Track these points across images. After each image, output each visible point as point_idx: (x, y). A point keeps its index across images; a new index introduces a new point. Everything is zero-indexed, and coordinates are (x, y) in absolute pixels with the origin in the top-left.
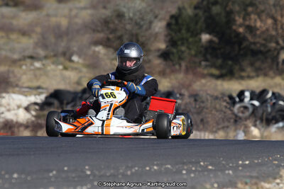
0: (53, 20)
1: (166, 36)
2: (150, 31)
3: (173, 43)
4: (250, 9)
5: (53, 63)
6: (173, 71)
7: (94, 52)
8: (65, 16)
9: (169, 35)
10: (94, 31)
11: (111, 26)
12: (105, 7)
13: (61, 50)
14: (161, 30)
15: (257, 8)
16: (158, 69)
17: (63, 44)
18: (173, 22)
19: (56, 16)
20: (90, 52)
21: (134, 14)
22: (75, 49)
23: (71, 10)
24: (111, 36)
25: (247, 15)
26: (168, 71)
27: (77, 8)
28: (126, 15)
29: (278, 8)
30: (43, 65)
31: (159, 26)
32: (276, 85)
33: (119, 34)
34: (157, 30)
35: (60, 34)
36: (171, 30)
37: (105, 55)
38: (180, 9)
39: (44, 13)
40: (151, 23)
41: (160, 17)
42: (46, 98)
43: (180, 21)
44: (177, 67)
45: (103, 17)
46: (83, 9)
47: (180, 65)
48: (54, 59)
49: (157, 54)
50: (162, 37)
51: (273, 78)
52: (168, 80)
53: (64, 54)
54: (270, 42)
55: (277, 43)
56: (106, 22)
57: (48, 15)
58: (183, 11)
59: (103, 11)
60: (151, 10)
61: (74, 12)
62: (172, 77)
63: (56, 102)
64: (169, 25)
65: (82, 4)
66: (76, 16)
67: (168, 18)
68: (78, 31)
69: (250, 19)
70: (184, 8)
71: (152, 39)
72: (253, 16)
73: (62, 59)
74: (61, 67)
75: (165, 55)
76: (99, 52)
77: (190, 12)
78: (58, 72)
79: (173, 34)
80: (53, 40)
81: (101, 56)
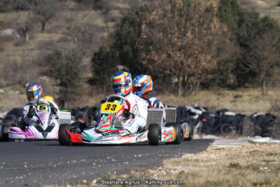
0: (12, 58)
1: (92, 67)
2: (81, 65)
3: (97, 72)
4: (151, 48)
5: (12, 90)
6: (98, 93)
7: (42, 80)
8: (20, 56)
9: (94, 66)
10: (40, 65)
11: (53, 61)
12: (48, 49)
13: (17, 80)
14: (87, 64)
15: (155, 46)
16: (87, 91)
17: (19, 76)
18: (97, 57)
19: (14, 55)
20: (39, 81)
21: (69, 52)
22: (28, 78)
23: (24, 51)
24: (53, 69)
25: (148, 52)
26: (94, 92)
27: (28, 50)
28: (63, 54)
29: (170, 46)
30: (6, 91)
31: (87, 61)
32: (171, 101)
33: (58, 67)
34: (85, 63)
35: (16, 68)
36: (96, 63)
37: (49, 82)
38: (101, 48)
39: (6, 53)
40: (81, 58)
41: (86, 54)
42: (8, 114)
43: (101, 57)
44: (101, 89)
45: (47, 55)
46: (32, 50)
47: (103, 88)
48: (13, 86)
49: (86, 80)
50: (88, 68)
51: (168, 96)
52: (94, 98)
53: (20, 83)
54: (166, 70)
55: (171, 71)
56: (49, 59)
57: (8, 55)
58: (103, 50)
59: (47, 51)
60: (80, 50)
61: (26, 53)
62: (98, 96)
63: (14, 117)
64: (93, 60)
65: (32, 47)
66: (28, 55)
67: (92, 55)
68: (29, 66)
69: (151, 54)
70: (104, 47)
71: (82, 70)
72: (153, 53)
73: (18, 86)
74: (18, 92)
75: (91, 82)
76: (45, 81)
77: (108, 50)
78: (16, 96)
79: (97, 66)
80: (12, 73)
81: (46, 83)
